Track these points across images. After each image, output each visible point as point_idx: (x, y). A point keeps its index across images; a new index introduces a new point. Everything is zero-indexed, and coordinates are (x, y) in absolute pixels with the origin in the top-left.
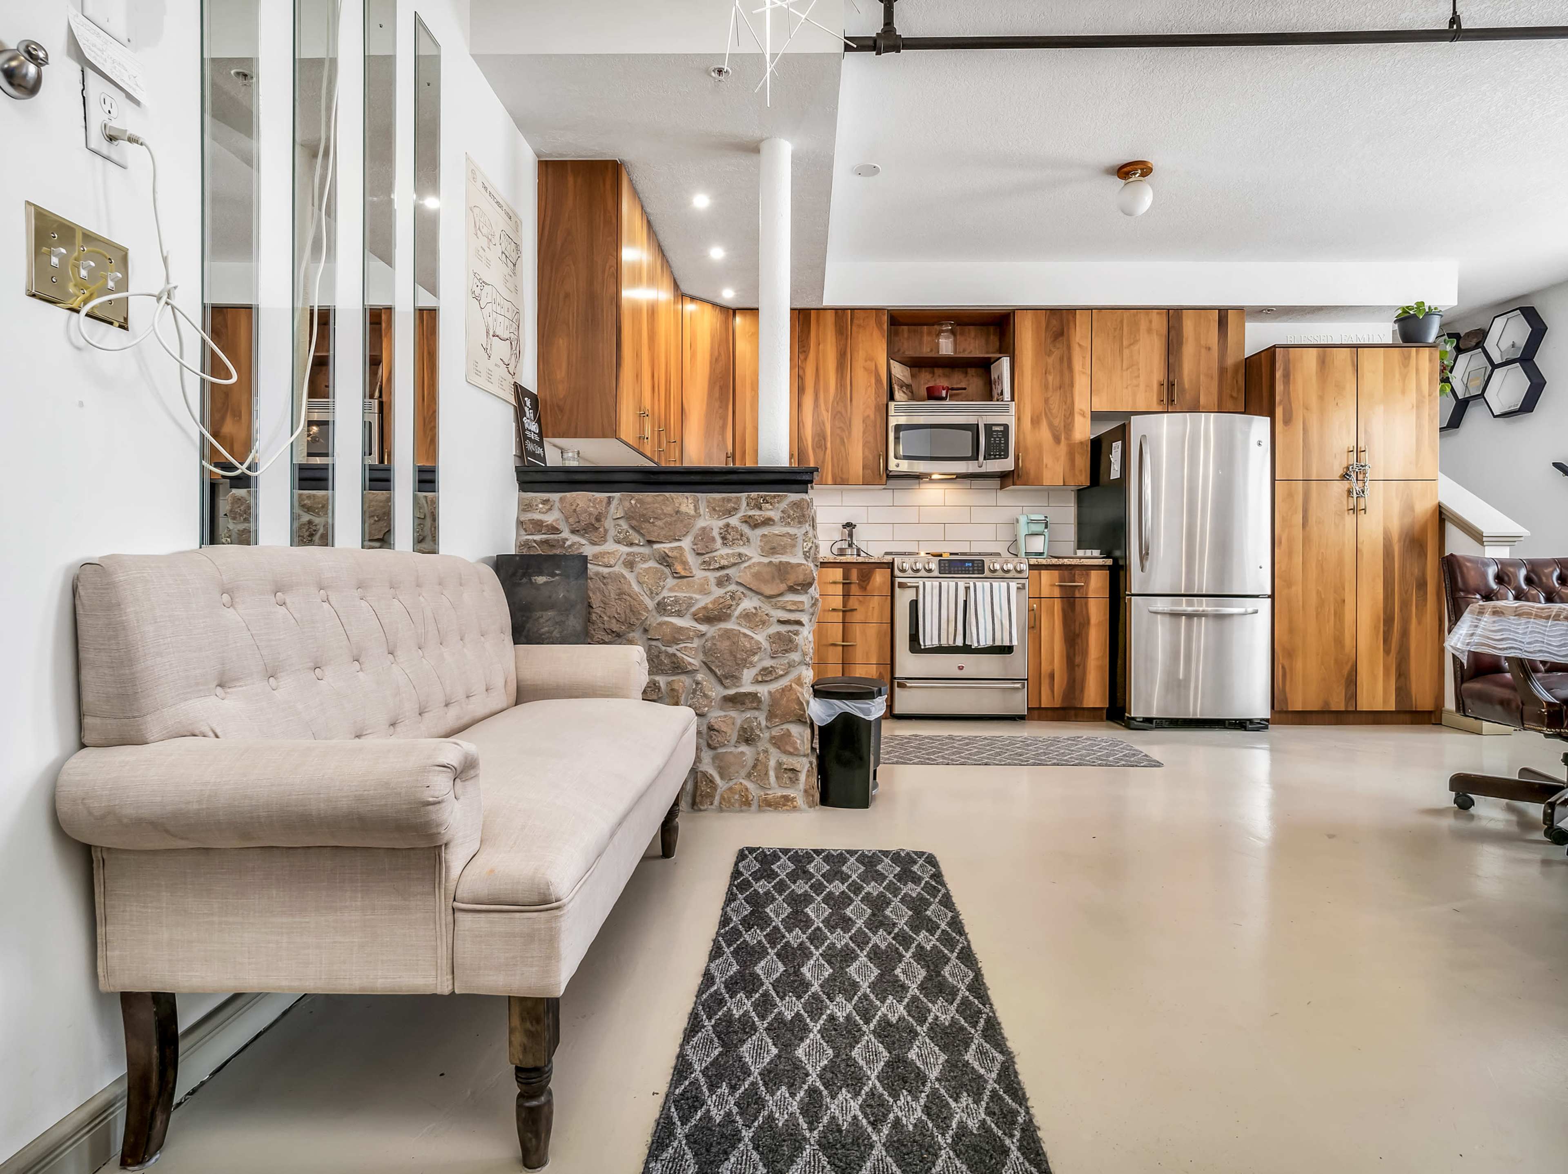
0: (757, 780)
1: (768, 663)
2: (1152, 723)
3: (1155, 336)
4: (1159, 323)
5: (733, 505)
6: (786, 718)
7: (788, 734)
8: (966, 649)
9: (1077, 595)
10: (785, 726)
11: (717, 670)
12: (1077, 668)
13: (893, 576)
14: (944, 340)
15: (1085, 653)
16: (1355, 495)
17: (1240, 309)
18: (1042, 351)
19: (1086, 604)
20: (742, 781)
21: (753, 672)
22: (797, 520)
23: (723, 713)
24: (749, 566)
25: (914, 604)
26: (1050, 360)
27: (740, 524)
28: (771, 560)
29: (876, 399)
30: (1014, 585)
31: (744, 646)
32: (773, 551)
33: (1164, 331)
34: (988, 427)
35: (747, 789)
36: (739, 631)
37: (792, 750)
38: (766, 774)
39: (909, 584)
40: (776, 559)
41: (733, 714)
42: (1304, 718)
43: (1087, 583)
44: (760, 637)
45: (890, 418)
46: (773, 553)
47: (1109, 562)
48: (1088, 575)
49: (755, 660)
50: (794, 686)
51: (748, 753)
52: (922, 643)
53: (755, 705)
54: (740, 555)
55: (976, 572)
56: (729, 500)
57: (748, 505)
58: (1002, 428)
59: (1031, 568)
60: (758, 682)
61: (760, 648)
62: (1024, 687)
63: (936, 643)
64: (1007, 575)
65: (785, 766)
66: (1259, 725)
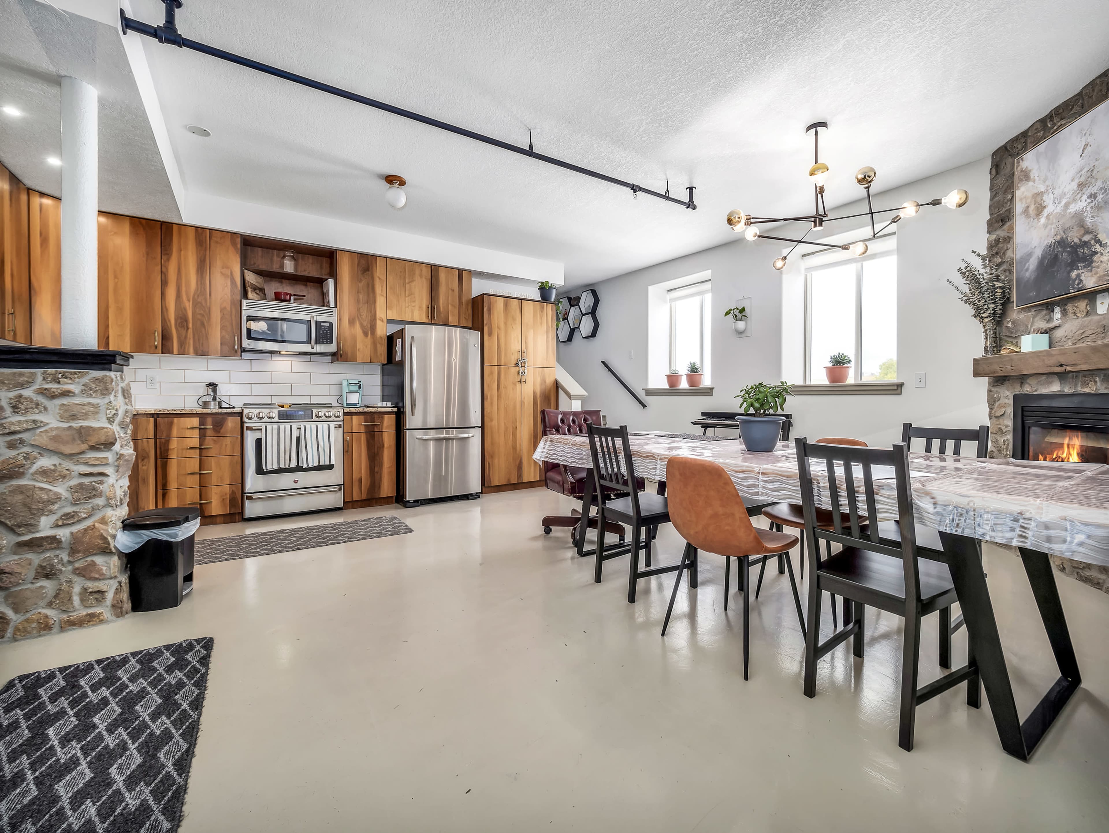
0: (59, 606)
1: (69, 509)
2: (418, 503)
3: (424, 279)
4: (426, 272)
5: (26, 379)
6: (90, 552)
7: (93, 564)
8: (299, 469)
9: (376, 430)
10: (89, 559)
11: (8, 522)
12: (376, 474)
13: (242, 423)
14: (288, 262)
15: (381, 465)
16: (521, 374)
17: (469, 271)
18: (355, 279)
19: (382, 435)
20: (41, 610)
21: (53, 518)
22: (99, 392)
23: (16, 557)
24: (46, 431)
25: (259, 442)
26: (361, 285)
27: (36, 395)
28: (71, 425)
29: (231, 296)
30: (332, 425)
31: (41, 498)
32: (73, 417)
33: (429, 277)
34: (317, 323)
35: (47, 616)
36: (34, 485)
37: (97, 576)
38: (70, 599)
39: (254, 428)
40: (76, 424)
41: (30, 556)
42: (499, 489)
43: (382, 423)
44: (61, 489)
45: (243, 311)
46: (73, 420)
47: (395, 410)
48: (383, 418)
49: (55, 508)
50: (97, 525)
51: (48, 586)
52: (264, 468)
53: (55, 545)
54: (34, 422)
55: (306, 418)
56: (21, 375)
57: (44, 379)
58: (328, 325)
59: (345, 414)
60: (57, 526)
61: (60, 498)
62: (341, 490)
63: (276, 466)
64: (328, 419)
65: (90, 590)
66: (475, 496)
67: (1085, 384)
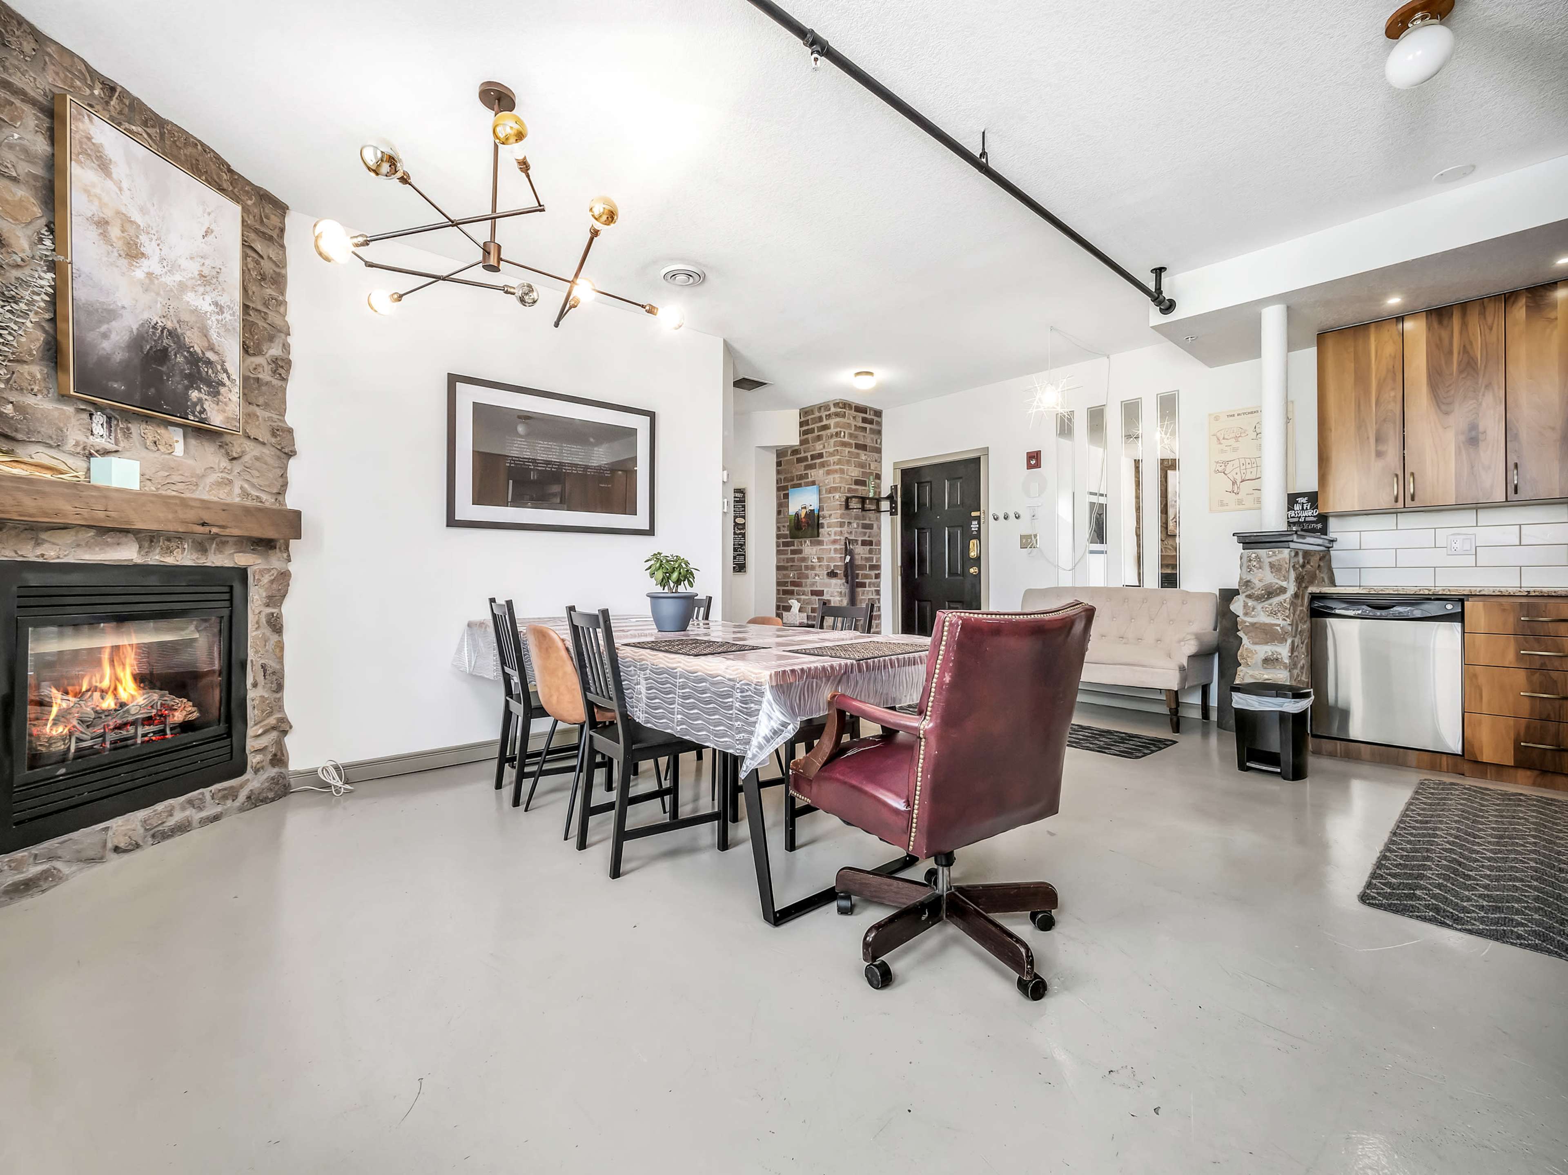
67: (169, 551)
